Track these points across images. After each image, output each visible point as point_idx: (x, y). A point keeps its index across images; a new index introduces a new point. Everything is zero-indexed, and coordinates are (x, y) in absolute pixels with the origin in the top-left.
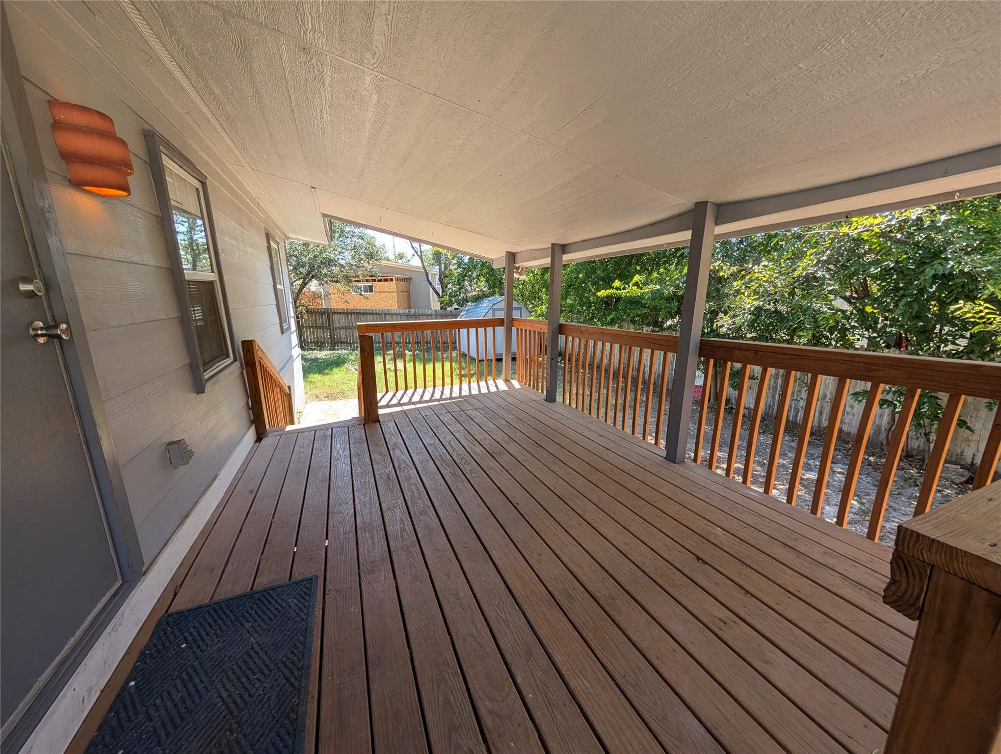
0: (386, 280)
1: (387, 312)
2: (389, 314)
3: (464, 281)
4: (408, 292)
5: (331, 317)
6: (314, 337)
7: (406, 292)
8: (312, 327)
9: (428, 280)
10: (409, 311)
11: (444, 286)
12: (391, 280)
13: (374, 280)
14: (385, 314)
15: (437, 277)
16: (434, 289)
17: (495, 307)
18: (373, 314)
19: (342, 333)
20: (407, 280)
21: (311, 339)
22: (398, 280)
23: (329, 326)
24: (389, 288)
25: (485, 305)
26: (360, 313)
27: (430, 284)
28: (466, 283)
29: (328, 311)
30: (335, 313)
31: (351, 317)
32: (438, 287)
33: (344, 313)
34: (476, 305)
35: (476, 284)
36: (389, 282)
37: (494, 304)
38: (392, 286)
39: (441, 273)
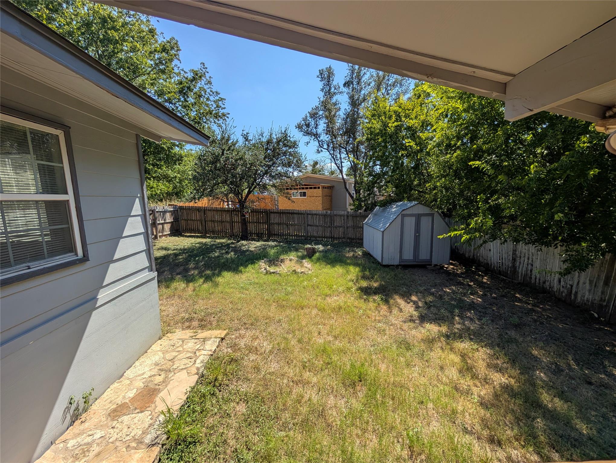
0: (315, 188)
1: (309, 212)
2: (310, 214)
3: (373, 187)
4: (331, 196)
5: (268, 215)
6: (256, 230)
7: (330, 196)
8: (256, 222)
9: (346, 188)
10: (326, 212)
11: (357, 192)
12: (319, 188)
13: (307, 188)
14: (308, 214)
15: (353, 185)
16: (350, 194)
17: (403, 213)
18: (299, 214)
19: (276, 227)
20: (331, 188)
21: (254, 231)
22: (324, 187)
23: (267, 222)
24: (317, 194)
25: (393, 210)
26: (289, 213)
27: (347, 190)
28: (375, 189)
29: (267, 211)
30: (272, 212)
31: (283, 216)
32: (353, 192)
33: (278, 213)
34: (383, 210)
35: (385, 190)
36: (317, 190)
37: (403, 210)
38: (319, 192)
39: (356, 182)
